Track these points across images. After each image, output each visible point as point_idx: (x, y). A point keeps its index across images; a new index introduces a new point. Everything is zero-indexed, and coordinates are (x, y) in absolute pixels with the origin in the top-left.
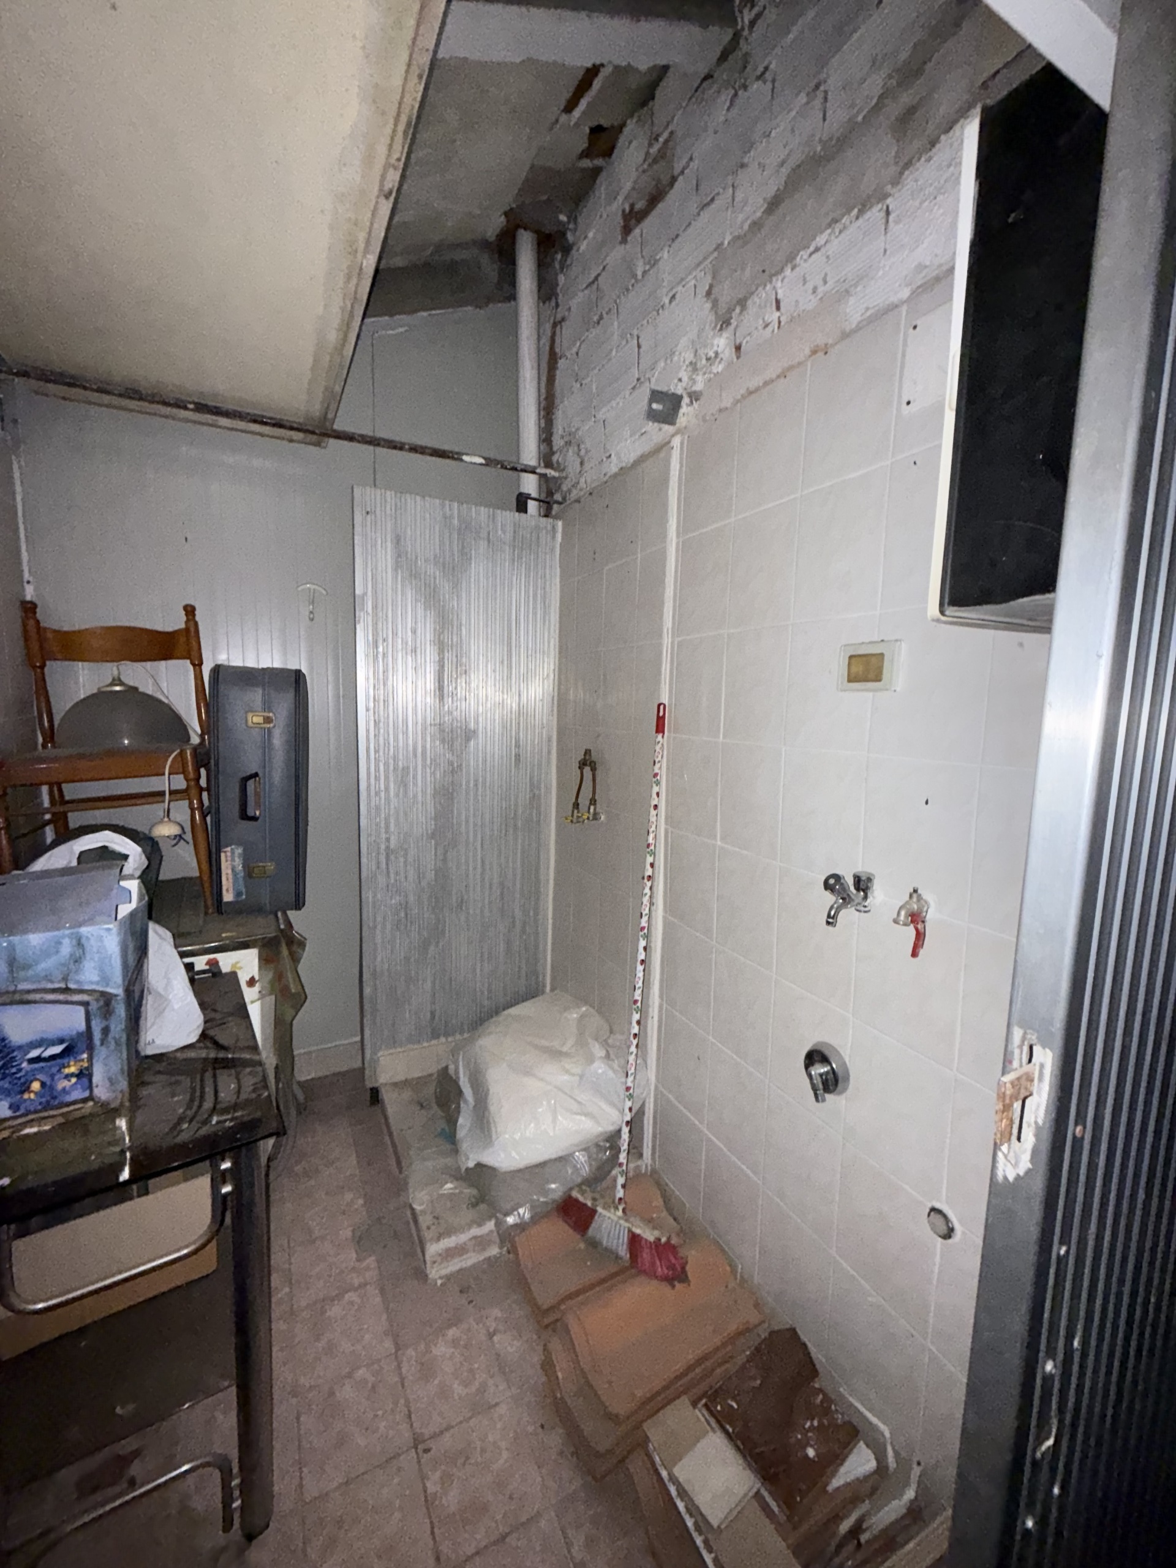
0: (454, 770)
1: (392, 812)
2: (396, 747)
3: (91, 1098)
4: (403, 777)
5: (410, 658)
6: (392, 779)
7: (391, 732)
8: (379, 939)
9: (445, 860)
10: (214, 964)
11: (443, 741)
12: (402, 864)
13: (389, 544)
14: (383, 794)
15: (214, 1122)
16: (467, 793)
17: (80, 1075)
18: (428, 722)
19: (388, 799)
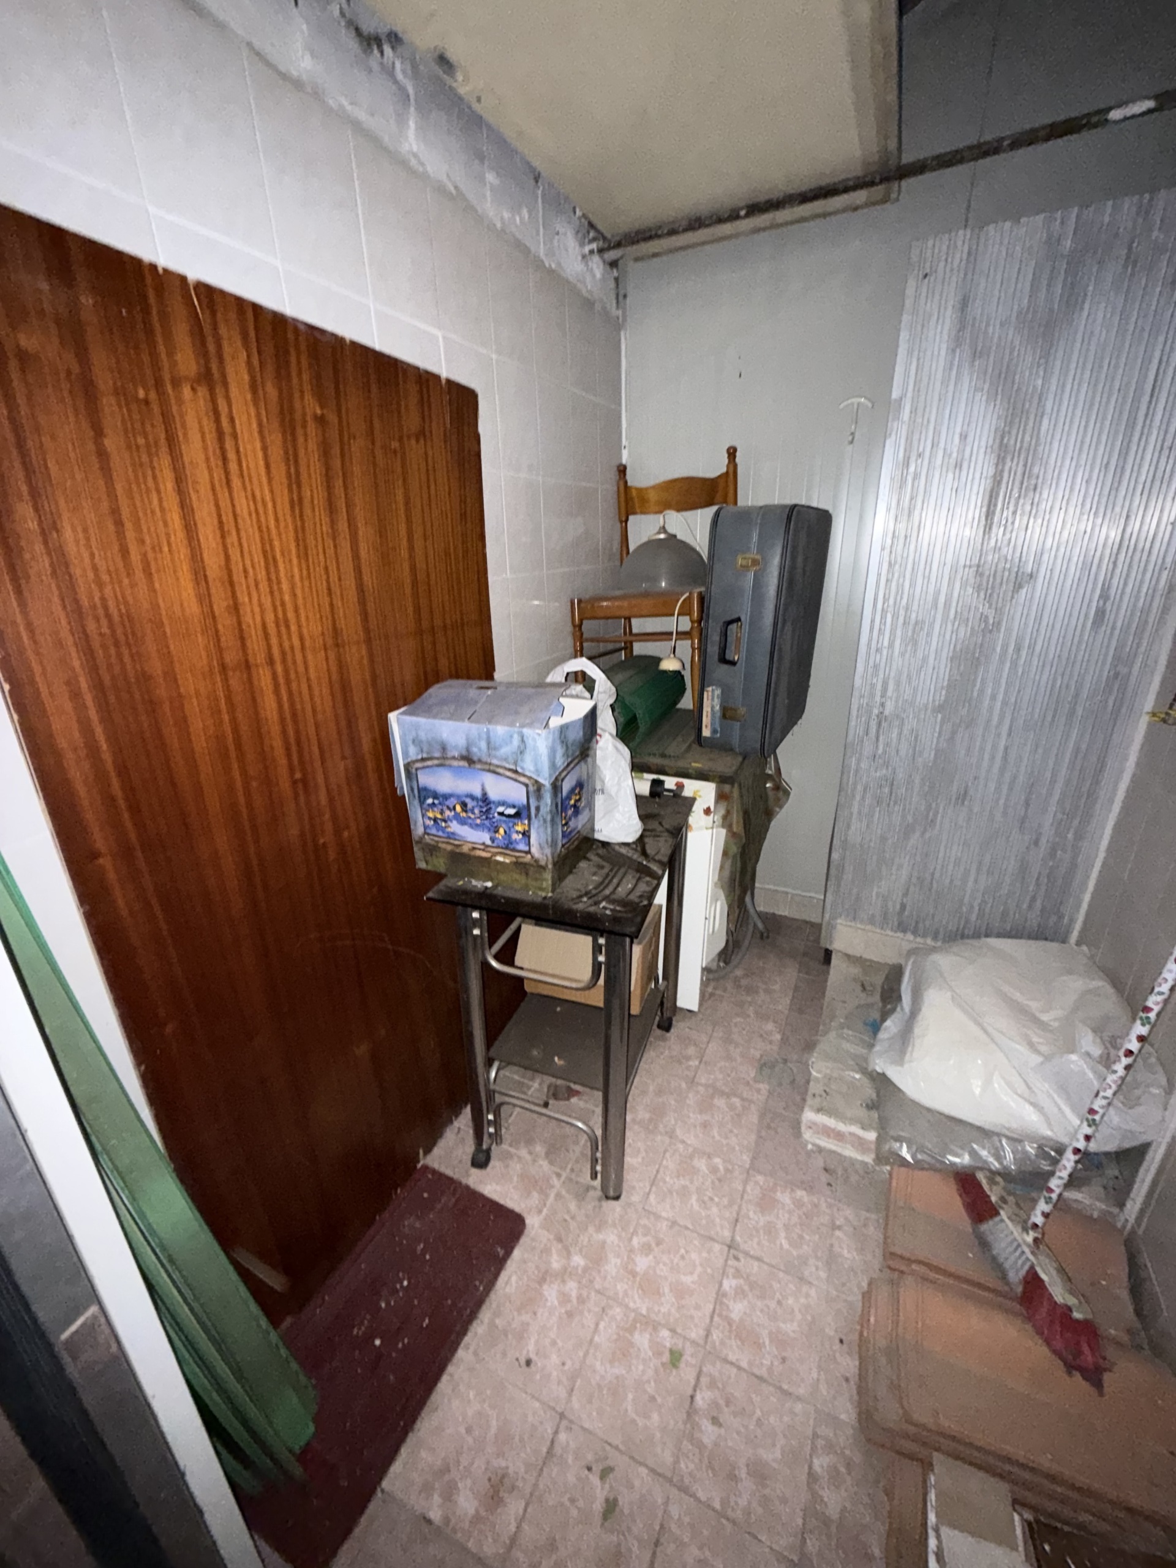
0: (989, 628)
1: (892, 674)
2: (911, 597)
3: (529, 852)
4: (914, 633)
5: (950, 475)
6: (899, 633)
7: (908, 576)
8: (855, 810)
9: (952, 739)
10: (680, 786)
11: (978, 588)
12: (894, 735)
13: (949, 312)
14: (885, 652)
15: (601, 906)
16: (1002, 661)
17: (524, 834)
18: (962, 563)
19: (890, 658)
